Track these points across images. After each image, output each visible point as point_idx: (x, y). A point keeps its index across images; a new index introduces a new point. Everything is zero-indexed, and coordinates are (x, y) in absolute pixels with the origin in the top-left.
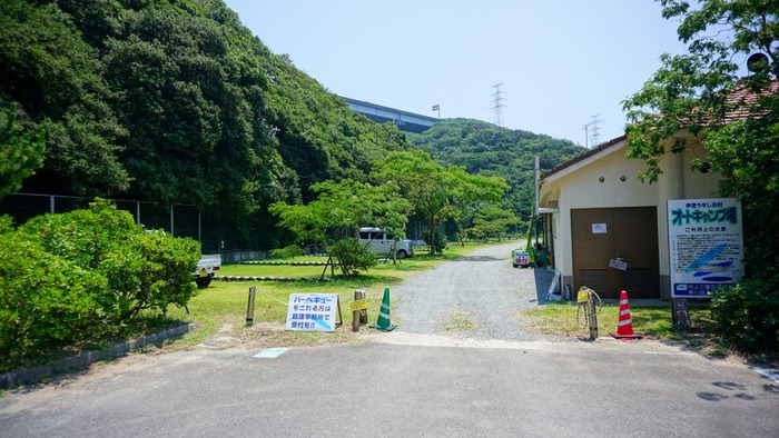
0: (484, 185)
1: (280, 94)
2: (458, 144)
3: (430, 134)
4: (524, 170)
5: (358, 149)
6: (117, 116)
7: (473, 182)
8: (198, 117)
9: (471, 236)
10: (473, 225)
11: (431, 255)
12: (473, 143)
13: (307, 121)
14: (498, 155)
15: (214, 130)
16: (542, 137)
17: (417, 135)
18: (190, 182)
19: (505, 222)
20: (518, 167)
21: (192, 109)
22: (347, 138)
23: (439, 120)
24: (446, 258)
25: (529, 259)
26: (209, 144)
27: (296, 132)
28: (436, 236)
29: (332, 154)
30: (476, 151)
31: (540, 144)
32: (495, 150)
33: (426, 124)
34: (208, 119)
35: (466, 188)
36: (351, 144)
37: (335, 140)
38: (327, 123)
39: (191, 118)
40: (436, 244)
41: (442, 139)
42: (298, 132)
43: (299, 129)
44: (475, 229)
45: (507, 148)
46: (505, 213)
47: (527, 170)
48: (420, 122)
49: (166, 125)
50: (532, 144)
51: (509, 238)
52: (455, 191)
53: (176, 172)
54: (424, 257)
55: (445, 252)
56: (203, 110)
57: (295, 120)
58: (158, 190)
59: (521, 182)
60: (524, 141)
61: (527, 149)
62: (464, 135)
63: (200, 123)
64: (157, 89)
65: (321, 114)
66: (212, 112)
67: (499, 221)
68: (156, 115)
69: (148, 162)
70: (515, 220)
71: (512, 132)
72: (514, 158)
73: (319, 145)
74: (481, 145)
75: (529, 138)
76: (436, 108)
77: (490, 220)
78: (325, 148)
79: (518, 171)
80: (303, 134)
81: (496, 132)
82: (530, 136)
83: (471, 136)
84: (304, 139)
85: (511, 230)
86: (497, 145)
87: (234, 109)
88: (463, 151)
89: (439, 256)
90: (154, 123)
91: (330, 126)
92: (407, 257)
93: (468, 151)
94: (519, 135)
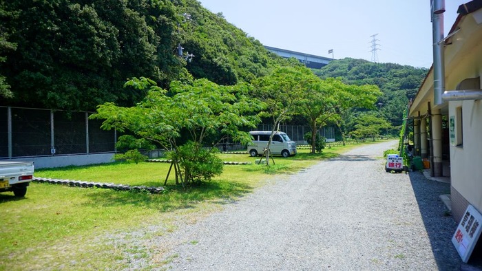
0: (358, 93)
1: (201, 32)
2: (346, 74)
3: (327, 68)
4: (393, 90)
5: (261, 72)
6: (10, 32)
7: (348, 90)
8: (92, 34)
9: (353, 137)
10: (355, 129)
11: (312, 154)
12: (356, 73)
13: (220, 51)
14: (374, 80)
15: (112, 47)
16: (407, 67)
17: (318, 70)
18: (92, 93)
19: (379, 126)
20: (389, 88)
21: (85, 27)
22: (254, 64)
23: (333, 60)
24: (324, 157)
25: (403, 163)
26: (104, 59)
27: (209, 58)
28: (317, 137)
29: (240, 76)
30: (358, 78)
31: (406, 71)
32: (372, 77)
33: (324, 62)
34: (104, 37)
35: (341, 96)
36: (256, 68)
37: (244, 65)
38: (240, 54)
39: (85, 36)
40: (317, 145)
41: (335, 72)
42: (211, 58)
43: (211, 56)
44: (356, 132)
45: (380, 76)
46: (378, 120)
47: (395, 90)
48: (320, 61)
49: (62, 41)
50: (399, 72)
51: (382, 138)
52: (331, 98)
53: (77, 84)
54: (305, 156)
55: (324, 151)
56: (97, 29)
57: (209, 49)
58: (53, 98)
59: (391, 99)
60: (393, 70)
61: (395, 76)
62: (350, 68)
63: (93, 40)
64: (51, 9)
65: (235, 47)
66: (108, 31)
67: (374, 126)
68: (53, 33)
69: (43, 73)
70: (387, 125)
71: (384, 64)
72: (386, 82)
73: (228, 68)
74: (362, 74)
75: (397, 68)
76: (330, 51)
77: (367, 125)
78: (233, 70)
79: (389, 91)
80: (215, 60)
81: (373, 65)
82: (398, 67)
83: (354, 69)
84: (216, 64)
85: (383, 132)
86: (373, 74)
87: (136, 32)
88: (349, 79)
89: (318, 155)
90: (50, 39)
91: (242, 57)
92: (290, 156)
93: (352, 79)
94: (389, 66)
